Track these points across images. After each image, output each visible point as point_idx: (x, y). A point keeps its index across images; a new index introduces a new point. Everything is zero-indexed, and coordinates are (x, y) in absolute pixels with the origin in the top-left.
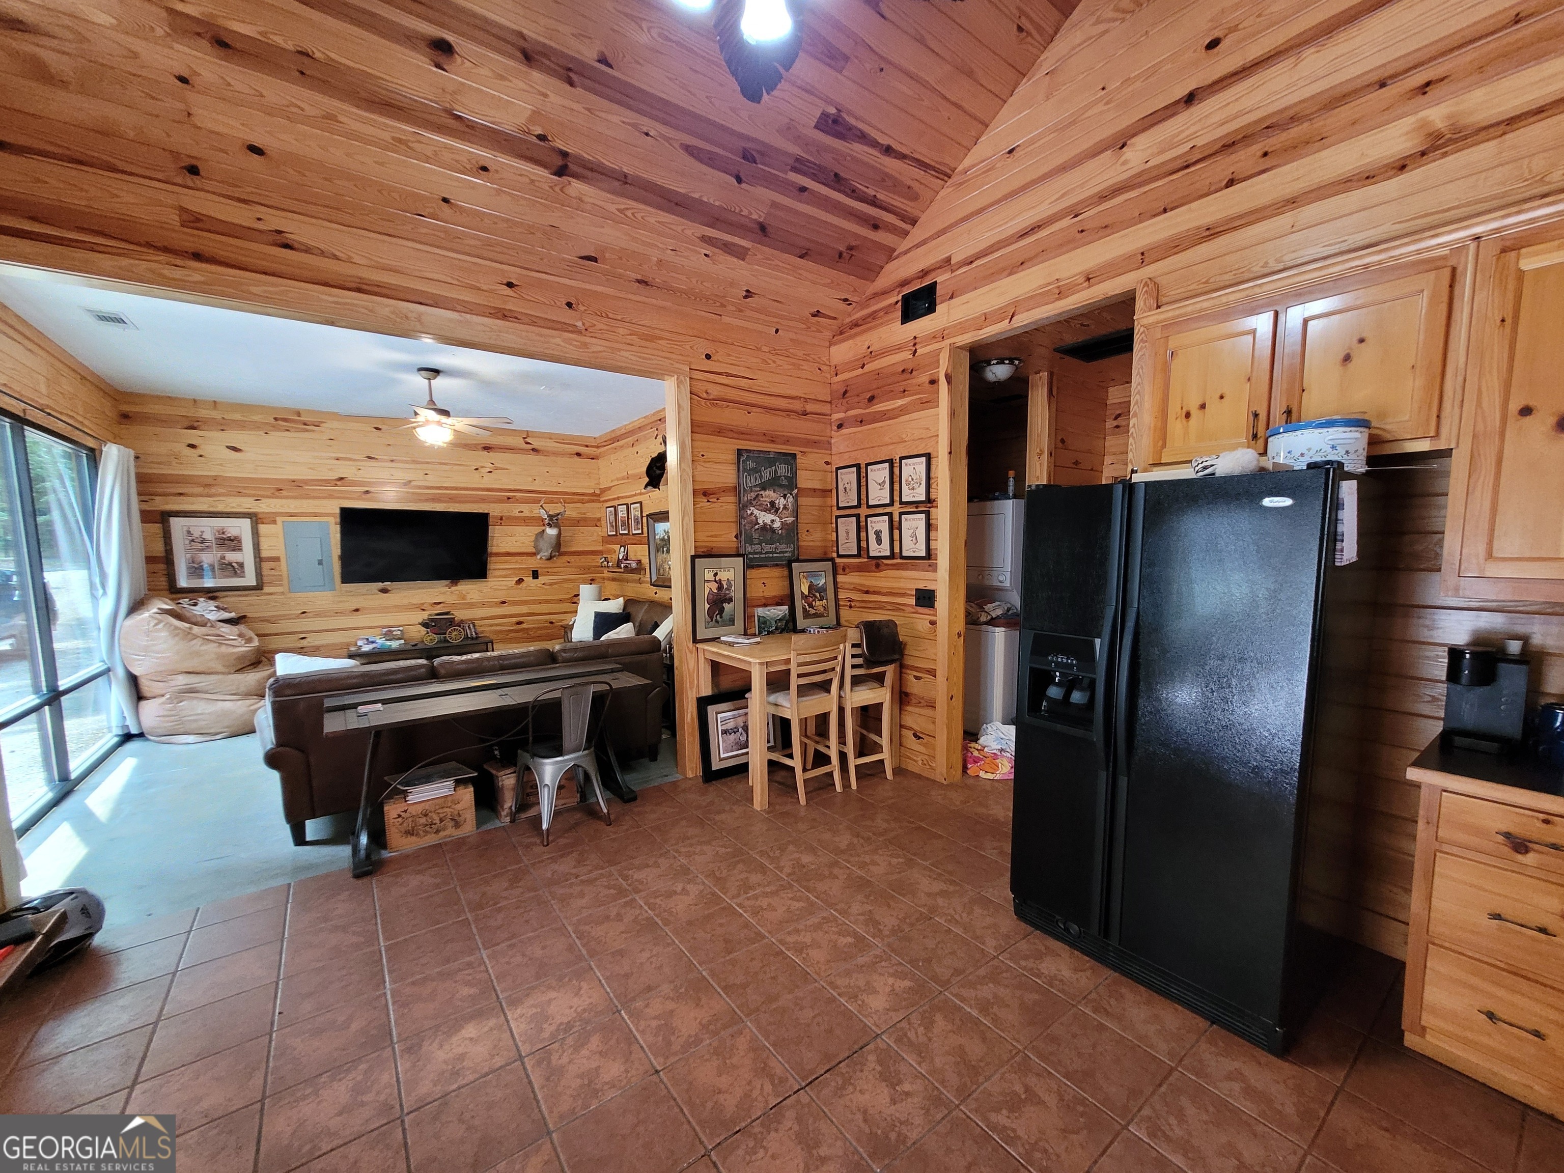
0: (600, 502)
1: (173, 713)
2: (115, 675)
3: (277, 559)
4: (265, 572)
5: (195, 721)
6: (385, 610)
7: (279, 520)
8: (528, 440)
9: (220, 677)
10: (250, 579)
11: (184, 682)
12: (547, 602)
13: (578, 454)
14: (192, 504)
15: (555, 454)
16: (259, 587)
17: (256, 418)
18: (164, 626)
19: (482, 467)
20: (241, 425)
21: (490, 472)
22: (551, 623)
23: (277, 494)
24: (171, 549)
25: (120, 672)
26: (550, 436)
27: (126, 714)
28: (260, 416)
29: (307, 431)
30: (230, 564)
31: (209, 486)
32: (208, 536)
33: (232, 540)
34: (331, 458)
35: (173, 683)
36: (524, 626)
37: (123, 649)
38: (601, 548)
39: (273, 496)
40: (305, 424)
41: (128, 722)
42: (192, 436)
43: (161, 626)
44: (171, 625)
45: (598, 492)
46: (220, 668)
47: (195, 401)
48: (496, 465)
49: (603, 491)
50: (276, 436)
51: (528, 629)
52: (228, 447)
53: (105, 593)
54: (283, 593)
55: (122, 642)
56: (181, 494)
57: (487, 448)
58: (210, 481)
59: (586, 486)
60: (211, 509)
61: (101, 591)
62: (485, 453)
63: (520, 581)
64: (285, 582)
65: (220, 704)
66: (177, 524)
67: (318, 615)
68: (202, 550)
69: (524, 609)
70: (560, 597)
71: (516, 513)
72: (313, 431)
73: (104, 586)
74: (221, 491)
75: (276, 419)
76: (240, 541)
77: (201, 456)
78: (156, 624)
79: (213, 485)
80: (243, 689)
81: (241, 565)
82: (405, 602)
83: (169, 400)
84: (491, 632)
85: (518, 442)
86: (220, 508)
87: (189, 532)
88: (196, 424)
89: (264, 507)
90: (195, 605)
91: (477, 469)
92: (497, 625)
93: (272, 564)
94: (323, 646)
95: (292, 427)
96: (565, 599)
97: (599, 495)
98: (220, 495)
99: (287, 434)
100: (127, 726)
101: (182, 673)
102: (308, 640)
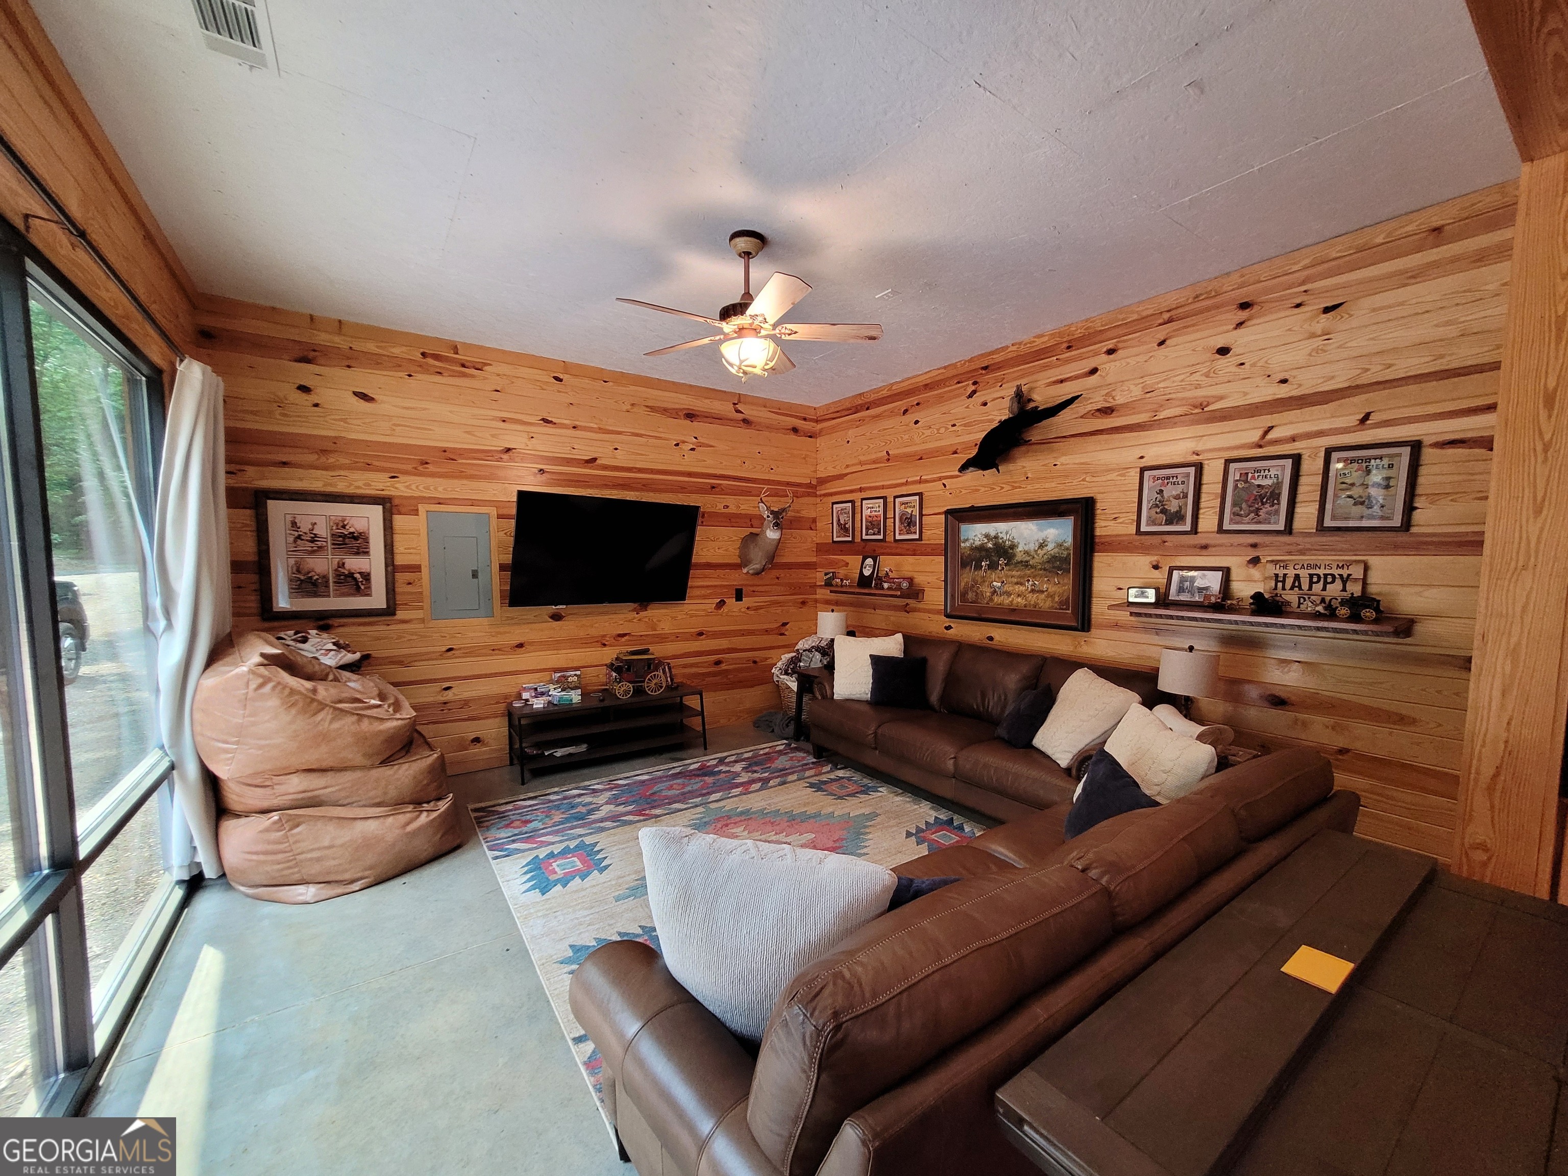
0: (816, 496)
1: (282, 847)
2: (183, 778)
3: (416, 568)
4: (401, 588)
5: (318, 860)
6: (555, 645)
7: (422, 508)
8: (739, 407)
9: (358, 774)
10: (377, 599)
11: (301, 788)
12: (751, 633)
13: (795, 430)
14: (301, 479)
15: (770, 428)
16: (390, 611)
17: (397, 351)
18: (274, 688)
19: (684, 442)
20: (376, 361)
21: (693, 449)
22: (755, 662)
23: (420, 468)
24: (267, 551)
25: (192, 770)
26: (765, 403)
27: (197, 843)
28: (404, 349)
29: (465, 375)
30: (351, 575)
31: (324, 452)
32: (322, 530)
33: (356, 539)
34: (495, 419)
35: (279, 789)
36: (724, 667)
37: (198, 729)
38: (814, 559)
39: (416, 473)
40: (463, 366)
41: (201, 857)
42: (306, 373)
43: (268, 688)
44: (285, 687)
45: (814, 482)
46: (359, 760)
47: (312, 318)
48: (701, 440)
49: (822, 481)
50: (423, 380)
51: (726, 670)
52: (355, 394)
53: (170, 626)
54: (422, 620)
55: (198, 716)
56: (285, 464)
57: (691, 416)
58: (329, 445)
59: (800, 474)
60: (329, 489)
61: (162, 623)
62: (688, 422)
63: (722, 604)
64: (426, 604)
65: (360, 826)
66: (277, 511)
67: (471, 652)
68: (312, 552)
69: (724, 643)
70: (765, 626)
71: (720, 508)
72: (473, 376)
73: (168, 613)
74: (344, 461)
75: (424, 355)
76: (366, 540)
77: (316, 405)
78: (261, 686)
79: (331, 451)
80: (393, 793)
81: (367, 577)
82: (582, 634)
83: (273, 313)
84: (684, 675)
85: (726, 408)
86: (341, 487)
87: (294, 524)
88: (312, 354)
89: (403, 488)
90: (305, 640)
91: (677, 445)
92: (692, 665)
93: (408, 576)
94: (474, 700)
95: (447, 369)
96: (772, 630)
97: (814, 487)
98: (341, 467)
99: (438, 378)
100: (199, 864)
101: (297, 771)
102: (453, 690)
